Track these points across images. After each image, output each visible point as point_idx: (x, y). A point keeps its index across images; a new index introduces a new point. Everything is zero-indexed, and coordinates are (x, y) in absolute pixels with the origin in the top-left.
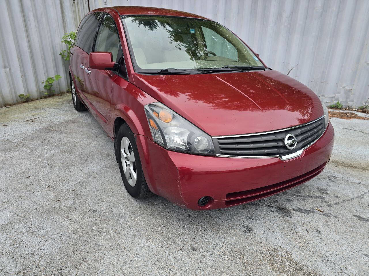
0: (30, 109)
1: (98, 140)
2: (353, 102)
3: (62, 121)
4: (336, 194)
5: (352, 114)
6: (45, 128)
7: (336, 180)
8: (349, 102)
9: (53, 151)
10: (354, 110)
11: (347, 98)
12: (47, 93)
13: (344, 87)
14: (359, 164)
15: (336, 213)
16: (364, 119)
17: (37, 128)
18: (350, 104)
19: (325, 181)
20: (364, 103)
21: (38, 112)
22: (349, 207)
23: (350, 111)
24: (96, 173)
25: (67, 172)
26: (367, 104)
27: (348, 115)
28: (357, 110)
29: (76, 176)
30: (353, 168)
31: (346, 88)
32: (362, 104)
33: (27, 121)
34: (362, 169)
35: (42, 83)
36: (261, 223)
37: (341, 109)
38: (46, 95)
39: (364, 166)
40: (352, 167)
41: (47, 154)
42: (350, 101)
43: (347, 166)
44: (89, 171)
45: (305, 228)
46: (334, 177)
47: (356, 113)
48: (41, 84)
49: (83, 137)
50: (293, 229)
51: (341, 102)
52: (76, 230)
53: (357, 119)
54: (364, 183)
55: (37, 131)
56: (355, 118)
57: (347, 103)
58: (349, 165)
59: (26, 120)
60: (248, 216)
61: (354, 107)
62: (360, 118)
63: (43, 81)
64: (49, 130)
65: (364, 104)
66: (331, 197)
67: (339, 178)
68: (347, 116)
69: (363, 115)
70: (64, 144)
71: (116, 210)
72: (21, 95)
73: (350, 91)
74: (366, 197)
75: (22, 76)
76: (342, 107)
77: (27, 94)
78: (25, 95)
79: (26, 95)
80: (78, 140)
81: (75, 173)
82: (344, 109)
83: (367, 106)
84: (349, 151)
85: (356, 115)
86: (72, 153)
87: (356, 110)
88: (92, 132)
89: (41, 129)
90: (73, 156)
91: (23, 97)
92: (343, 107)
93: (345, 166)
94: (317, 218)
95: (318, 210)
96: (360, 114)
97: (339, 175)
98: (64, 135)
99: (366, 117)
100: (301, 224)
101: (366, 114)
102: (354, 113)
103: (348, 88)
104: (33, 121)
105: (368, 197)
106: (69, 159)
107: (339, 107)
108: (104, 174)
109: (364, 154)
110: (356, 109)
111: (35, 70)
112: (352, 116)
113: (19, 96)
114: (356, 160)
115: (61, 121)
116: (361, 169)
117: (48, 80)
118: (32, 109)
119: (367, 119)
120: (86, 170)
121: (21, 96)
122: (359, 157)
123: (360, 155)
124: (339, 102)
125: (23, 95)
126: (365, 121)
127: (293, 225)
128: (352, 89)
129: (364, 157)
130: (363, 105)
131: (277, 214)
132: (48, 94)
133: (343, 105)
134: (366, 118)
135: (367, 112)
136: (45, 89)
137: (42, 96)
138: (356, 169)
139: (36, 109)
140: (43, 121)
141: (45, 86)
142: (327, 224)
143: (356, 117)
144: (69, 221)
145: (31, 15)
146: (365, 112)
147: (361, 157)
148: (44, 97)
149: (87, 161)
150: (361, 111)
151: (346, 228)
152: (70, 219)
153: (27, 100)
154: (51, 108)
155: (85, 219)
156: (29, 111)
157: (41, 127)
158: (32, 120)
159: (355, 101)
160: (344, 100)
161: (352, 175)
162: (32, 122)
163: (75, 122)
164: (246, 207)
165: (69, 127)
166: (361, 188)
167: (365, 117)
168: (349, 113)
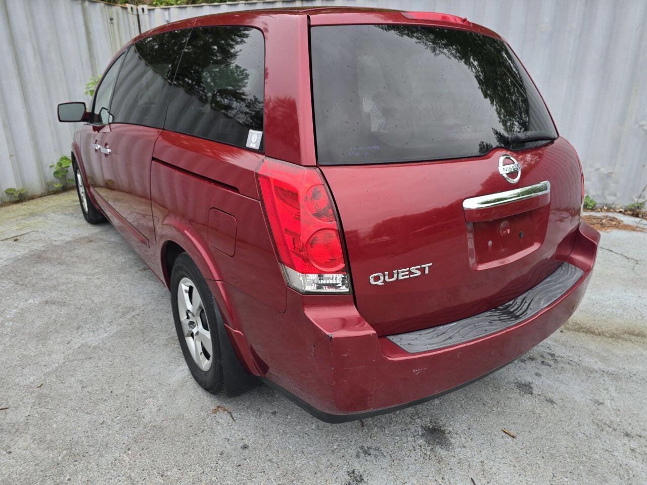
0: (21, 215)
1: (123, 276)
2: (615, 195)
3: (70, 239)
4: (550, 395)
5: (613, 219)
6: (33, 253)
7: (556, 361)
8: (608, 197)
9: (31, 301)
10: (618, 211)
11: (604, 189)
12: (58, 185)
13: (598, 169)
14: (607, 327)
15: (542, 438)
16: (633, 229)
17: (18, 254)
18: (610, 199)
19: (533, 364)
20: (636, 197)
21: (32, 221)
22: (571, 427)
23: (610, 215)
24: (95, 348)
25: (40, 346)
26: (641, 201)
27: (604, 221)
28: (623, 210)
29: (54, 355)
30: (596, 335)
31: (602, 170)
32: (633, 200)
33: (7, 239)
34: (613, 337)
35: (51, 167)
36: (385, 462)
37: (593, 209)
38: (58, 188)
39: (617, 331)
40: (593, 333)
41: (17, 307)
42: (609, 195)
43: (583, 332)
44: (82, 345)
45: (470, 477)
46: (553, 355)
47: (620, 217)
48: (48, 168)
49: (96, 271)
50: (446, 477)
51: (594, 196)
52: (14, 476)
53: (620, 229)
54: (612, 369)
55: (16, 260)
56: (616, 227)
57: (605, 198)
58: (588, 329)
59: (5, 237)
60: (362, 447)
61: (618, 207)
62: (626, 227)
63: (51, 164)
64: (39, 258)
65: (636, 200)
66: (538, 402)
67: (562, 357)
68: (602, 224)
69: (632, 221)
70: (55, 288)
71: (105, 431)
72: (10, 189)
73: (609, 175)
74: (609, 401)
75: (11, 156)
76: (595, 205)
77: (22, 188)
78: (17, 190)
79: (19, 189)
80: (83, 279)
81: (56, 347)
82: (599, 210)
83: (641, 204)
84: (593, 297)
85: (619, 222)
86: (64, 304)
87: (620, 212)
88: (116, 260)
89: (27, 255)
90: (64, 311)
91: (12, 194)
92: (597, 205)
93: (579, 331)
94: (501, 451)
95: (506, 433)
96: (628, 220)
97: (564, 351)
98: (63, 267)
99: (639, 225)
100: (465, 466)
101: (637, 220)
102: (616, 217)
103: (604, 171)
104: (16, 240)
105: (613, 402)
106: (54, 317)
107: (589, 206)
108: (107, 351)
109: (622, 305)
110: (621, 210)
111: (37, 144)
112: (611, 224)
113: (5, 192)
114: (604, 318)
115: (67, 240)
116: (610, 337)
117: (61, 162)
118: (25, 215)
119: (639, 231)
120: (76, 343)
121: (10, 192)
122: (610, 310)
123: (613, 308)
124: (589, 195)
125: (14, 190)
126: (634, 234)
127: (449, 467)
128: (612, 173)
129: (620, 312)
130: (633, 203)
131: (421, 441)
132: (61, 185)
133: (598, 202)
134: (637, 227)
135: (640, 216)
136: (55, 177)
137: (51, 190)
138: (599, 338)
139: (32, 215)
140: (35, 239)
141: (56, 173)
142: (517, 465)
143: (619, 226)
144: (7, 455)
145: (28, 49)
146: (637, 216)
147: (614, 310)
148: (54, 191)
149: (86, 321)
150: (631, 213)
151: (555, 475)
152: (10, 453)
153: (21, 198)
154: (59, 213)
155: (38, 452)
156: (17, 220)
157: (27, 251)
158: (15, 238)
159: (619, 194)
160: (599, 193)
161: (590, 353)
162: (15, 243)
163: (91, 241)
164: (363, 426)
165: (77, 252)
166: (603, 382)
167: (635, 225)
168: (607, 217)
